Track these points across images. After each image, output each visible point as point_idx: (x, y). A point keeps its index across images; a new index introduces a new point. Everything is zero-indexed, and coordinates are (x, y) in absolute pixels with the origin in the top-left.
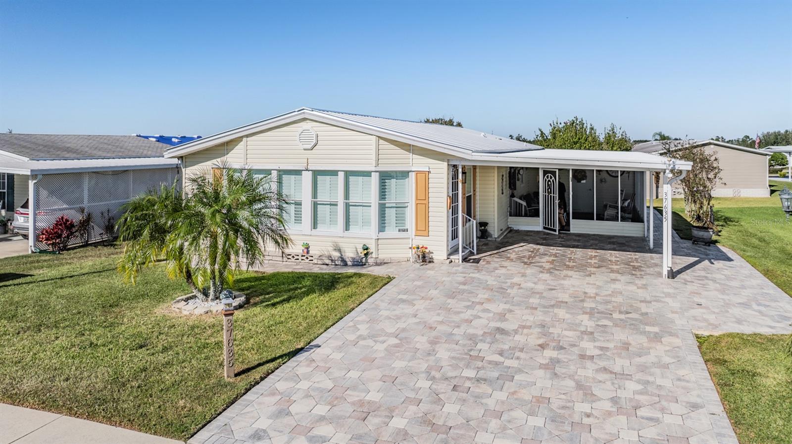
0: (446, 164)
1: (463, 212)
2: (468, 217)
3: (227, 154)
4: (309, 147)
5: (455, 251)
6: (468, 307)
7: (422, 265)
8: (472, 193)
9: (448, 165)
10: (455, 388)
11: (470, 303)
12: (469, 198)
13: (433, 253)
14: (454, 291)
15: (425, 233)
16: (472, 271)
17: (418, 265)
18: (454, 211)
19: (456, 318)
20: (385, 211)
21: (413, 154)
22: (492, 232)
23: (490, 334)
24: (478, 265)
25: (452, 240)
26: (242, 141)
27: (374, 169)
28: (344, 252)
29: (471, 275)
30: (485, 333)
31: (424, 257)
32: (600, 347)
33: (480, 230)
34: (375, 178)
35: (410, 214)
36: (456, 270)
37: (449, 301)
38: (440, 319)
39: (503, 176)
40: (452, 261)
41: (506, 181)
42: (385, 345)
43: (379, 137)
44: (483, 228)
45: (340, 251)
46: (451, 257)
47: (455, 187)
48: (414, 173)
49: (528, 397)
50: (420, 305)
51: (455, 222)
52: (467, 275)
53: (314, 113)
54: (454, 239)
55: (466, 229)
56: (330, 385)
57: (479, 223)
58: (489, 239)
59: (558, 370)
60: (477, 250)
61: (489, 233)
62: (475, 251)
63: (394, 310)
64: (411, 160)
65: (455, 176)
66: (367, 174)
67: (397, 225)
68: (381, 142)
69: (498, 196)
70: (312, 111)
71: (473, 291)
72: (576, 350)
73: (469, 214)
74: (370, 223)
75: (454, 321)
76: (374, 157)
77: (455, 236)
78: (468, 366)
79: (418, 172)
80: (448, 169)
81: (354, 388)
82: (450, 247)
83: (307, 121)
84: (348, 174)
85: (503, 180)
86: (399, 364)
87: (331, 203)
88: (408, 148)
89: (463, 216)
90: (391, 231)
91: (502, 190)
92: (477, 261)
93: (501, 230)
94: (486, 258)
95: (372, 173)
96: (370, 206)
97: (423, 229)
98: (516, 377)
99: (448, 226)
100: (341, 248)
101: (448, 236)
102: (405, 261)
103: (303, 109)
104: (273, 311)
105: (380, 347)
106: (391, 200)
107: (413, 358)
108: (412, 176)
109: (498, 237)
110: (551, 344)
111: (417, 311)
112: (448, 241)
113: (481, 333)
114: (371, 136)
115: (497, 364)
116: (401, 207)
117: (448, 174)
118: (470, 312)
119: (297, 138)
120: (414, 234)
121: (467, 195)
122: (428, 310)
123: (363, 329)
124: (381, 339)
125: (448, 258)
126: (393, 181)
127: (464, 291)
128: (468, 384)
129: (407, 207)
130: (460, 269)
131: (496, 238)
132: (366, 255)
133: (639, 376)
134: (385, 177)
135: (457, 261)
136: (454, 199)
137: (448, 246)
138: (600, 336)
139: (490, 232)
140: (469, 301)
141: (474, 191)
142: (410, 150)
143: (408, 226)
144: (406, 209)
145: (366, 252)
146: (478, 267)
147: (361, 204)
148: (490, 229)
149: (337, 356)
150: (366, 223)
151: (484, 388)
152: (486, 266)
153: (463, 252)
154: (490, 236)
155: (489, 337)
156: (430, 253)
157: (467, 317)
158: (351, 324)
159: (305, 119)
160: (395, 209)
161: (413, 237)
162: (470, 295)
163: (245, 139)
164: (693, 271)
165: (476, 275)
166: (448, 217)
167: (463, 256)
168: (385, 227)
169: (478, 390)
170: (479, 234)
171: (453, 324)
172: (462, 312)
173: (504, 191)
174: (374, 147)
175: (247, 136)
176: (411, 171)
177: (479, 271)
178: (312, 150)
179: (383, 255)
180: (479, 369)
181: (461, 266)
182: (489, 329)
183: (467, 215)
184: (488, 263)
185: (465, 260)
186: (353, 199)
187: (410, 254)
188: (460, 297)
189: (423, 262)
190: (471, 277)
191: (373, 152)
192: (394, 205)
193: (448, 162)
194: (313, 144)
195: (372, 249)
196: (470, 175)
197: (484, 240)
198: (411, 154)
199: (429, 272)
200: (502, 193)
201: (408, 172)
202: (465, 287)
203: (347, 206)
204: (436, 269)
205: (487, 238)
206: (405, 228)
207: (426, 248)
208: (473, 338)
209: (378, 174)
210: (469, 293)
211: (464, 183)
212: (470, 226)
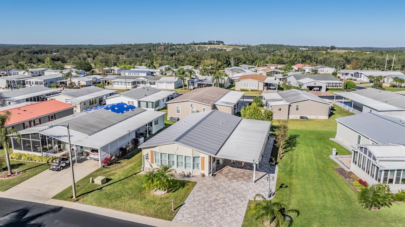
0: (209, 156)
5: (210, 173)
7: (203, 178)
10: (208, 212)
14: (209, 187)
15: (203, 170)
16: (213, 179)
18: (210, 164)
19: (209, 196)
20: (194, 165)
24: (215, 177)
31: (203, 176)
32: (232, 203)
33: (217, 162)
35: (200, 165)
36: (210, 179)
38: (206, 196)
40: (209, 177)
42: (196, 203)
43: (193, 149)
45: (184, 173)
49: (218, 214)
52: (212, 181)
53: (177, 142)
54: (210, 170)
55: (213, 166)
56: (189, 212)
57: (217, 160)
58: (220, 164)
59: (224, 208)
61: (220, 162)
62: (215, 171)
63: (197, 194)
66: (190, 157)
67: (197, 168)
72: (228, 204)
73: (214, 161)
74: (191, 167)
78: (210, 208)
79: (202, 157)
81: (192, 212)
84: (186, 157)
86: (199, 207)
87: (182, 162)
92: (215, 175)
94: (217, 174)
96: (191, 164)
97: (203, 168)
99: (209, 168)
105: (196, 204)
106: (196, 163)
107: (201, 206)
108: (200, 158)
109: (222, 163)
110: (224, 203)
111: (202, 194)
113: (213, 200)
114: (191, 149)
115: (215, 207)
116: (198, 164)
118: (212, 194)
119: (173, 147)
120: (201, 170)
124: (196, 202)
125: (209, 175)
126: (196, 159)
128: (210, 211)
133: (236, 210)
136: (210, 162)
137: (208, 172)
138: (233, 201)
140: (212, 191)
143: (199, 168)
147: (189, 163)
149: (189, 206)
151: (212, 212)
157: (211, 196)
158: (190, 198)
159: (175, 143)
163: (159, 146)
166: (209, 166)
167: (212, 174)
168: (194, 168)
169: (211, 213)
171: (208, 198)
172: (210, 194)
176: (200, 156)
177: (215, 179)
178: (177, 150)
179: (194, 174)
180: (211, 208)
184: (218, 176)
186: (187, 162)
187: (200, 175)
191: (192, 152)
195: (191, 173)
197: (218, 164)
199: (204, 180)
202: (211, 186)
203: (185, 163)
204: (206, 179)
207: (204, 173)
208: (211, 201)
209: (193, 157)
210: (212, 188)
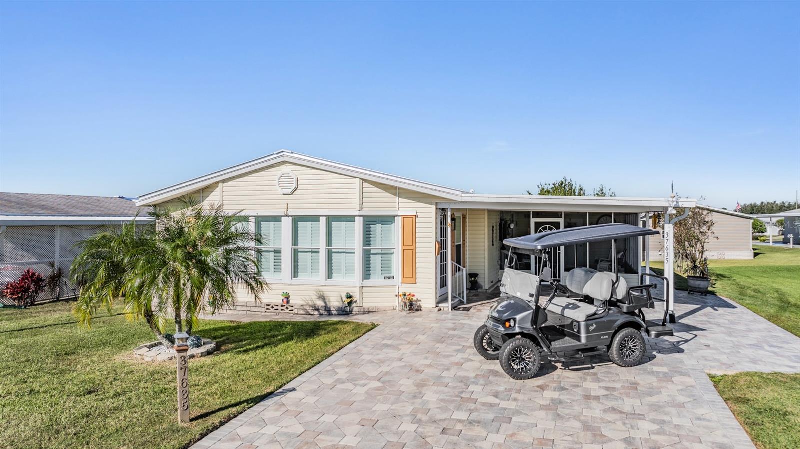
0: (434, 207)
1: (452, 260)
2: (458, 265)
3: (203, 201)
4: (289, 191)
5: (443, 299)
6: (458, 351)
7: (409, 313)
8: (462, 243)
9: (437, 209)
10: (444, 431)
11: (460, 348)
12: (459, 247)
13: (420, 301)
14: (444, 336)
15: (413, 280)
16: (462, 318)
17: (405, 313)
18: (443, 258)
19: (446, 362)
20: (370, 258)
21: (399, 197)
22: (482, 284)
23: (484, 376)
24: (469, 312)
25: (441, 288)
26: (218, 187)
27: (357, 213)
28: (329, 302)
29: (462, 322)
30: (477, 375)
31: (411, 305)
32: (606, 387)
33: (470, 281)
34: (359, 224)
35: (397, 261)
36: (445, 317)
37: (438, 345)
38: (428, 362)
39: (493, 227)
40: (441, 310)
41: (496, 233)
42: (366, 388)
43: (363, 180)
44: (473, 279)
45: (323, 299)
46: (440, 305)
47: (443, 233)
48: (400, 218)
49: (529, 440)
50: (406, 350)
51: (444, 270)
52: (457, 322)
53: (294, 155)
54: (443, 287)
55: (456, 279)
57: (470, 274)
58: (480, 290)
59: (561, 410)
60: (467, 300)
61: (479, 284)
62: (465, 300)
63: (378, 355)
64: (397, 204)
65: (444, 222)
66: (351, 219)
67: (383, 272)
68: (366, 185)
69: (489, 247)
70: (292, 153)
71: (464, 336)
72: (579, 391)
73: (459, 262)
74: (354, 270)
75: (443, 365)
76: (357, 201)
77: (444, 284)
78: (459, 408)
79: (404, 217)
80: (437, 214)
81: (328, 432)
82: (439, 295)
83: (287, 165)
84: (331, 219)
85: (493, 231)
86: (381, 408)
87: (313, 250)
88: (394, 191)
89: (453, 264)
90: (377, 279)
91: (493, 241)
92: (468, 309)
93: (492, 282)
94: (477, 307)
95: (356, 218)
96: (354, 253)
97: (411, 276)
98: (514, 419)
99: (436, 273)
100: (326, 298)
101: (436, 283)
102: (392, 310)
103: (283, 152)
104: (244, 357)
105: (361, 391)
106: (376, 247)
107: (397, 401)
108: (399, 221)
109: (489, 289)
110: (551, 385)
111: (402, 355)
112: (436, 288)
113: (473, 375)
114: (355, 179)
115: (492, 406)
116: (386, 254)
117: (437, 219)
118: (460, 356)
119: (276, 183)
120: (400, 281)
121: (456, 244)
122: (415, 354)
123: (342, 373)
124: (362, 382)
125: (437, 307)
126: (379, 226)
127: (453, 337)
128: (459, 427)
129: (393, 253)
130: (450, 316)
131: (487, 290)
132: (350, 304)
133: (653, 416)
134: (370, 222)
135: (446, 309)
136: (442, 245)
137: (436, 293)
138: (605, 377)
139: (481, 283)
140: (460, 345)
141: (464, 241)
142: (396, 193)
143: (394, 274)
144: (393, 255)
145: (349, 300)
146: (468, 314)
147: (345, 251)
148: (480, 280)
149: (311, 400)
150: (350, 270)
151: (478, 431)
152: (478, 313)
153: (452, 301)
154: (481, 287)
155: (482, 379)
156: (418, 301)
157: (457, 361)
158: (330, 368)
159: (285, 163)
160: (380, 256)
161: (400, 285)
162: (461, 340)
163: (221, 185)
164: (694, 317)
165: (467, 322)
166: (436, 263)
167: (452, 305)
168: (370, 275)
169: (470, 433)
170: (470, 285)
171: (442, 368)
172: (452, 356)
173: (495, 243)
174: (357, 191)
175: (224, 181)
176: (397, 216)
177: (469, 318)
178: (292, 194)
179: (367, 305)
180: (471, 411)
181: (451, 314)
182: (482, 371)
183: (456, 263)
184: (479, 311)
185: (455, 308)
186: (335, 246)
187: (397, 303)
188: (450, 342)
189: (409, 310)
190: (461, 323)
191: (357, 196)
192: (380, 251)
193: (437, 205)
194: (293, 188)
195: (357, 297)
196: (459, 223)
197: (474, 291)
198: (398, 198)
199: (416, 319)
200: (493, 245)
201: (395, 217)
202: (456, 333)
203: (330, 254)
204: (424, 317)
205: (477, 290)
206: (392, 275)
207: (414, 296)
208: (465, 381)
209: (362, 218)
210: (459, 338)
211: (453, 230)
212: (459, 277)
